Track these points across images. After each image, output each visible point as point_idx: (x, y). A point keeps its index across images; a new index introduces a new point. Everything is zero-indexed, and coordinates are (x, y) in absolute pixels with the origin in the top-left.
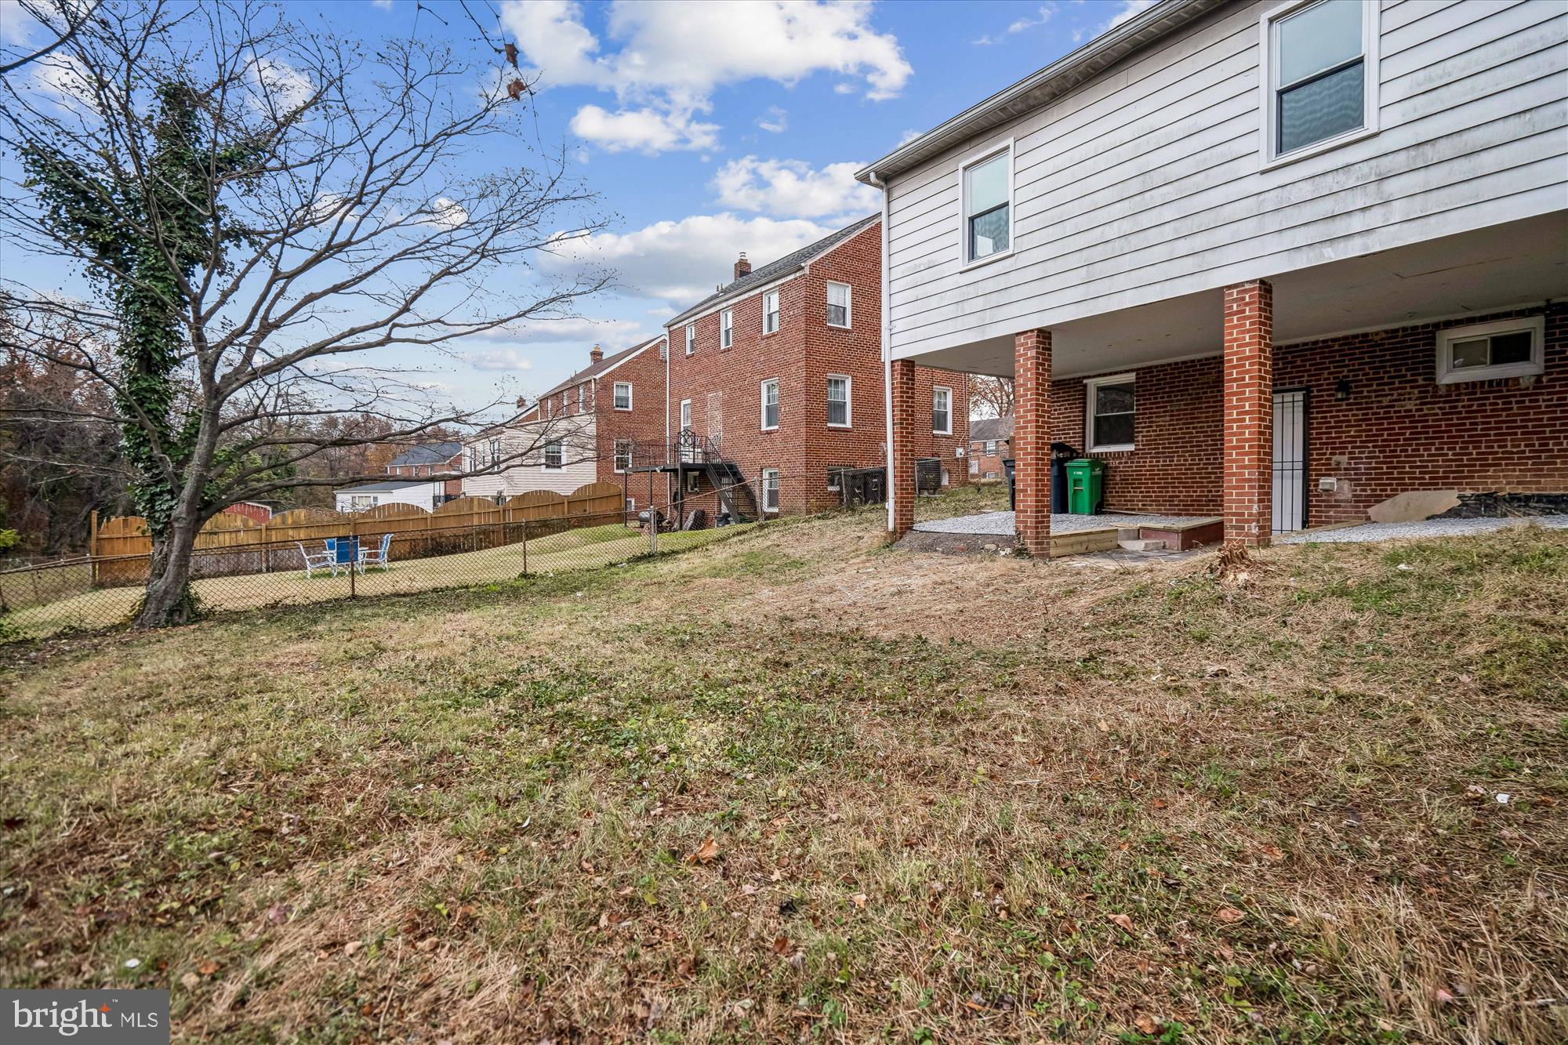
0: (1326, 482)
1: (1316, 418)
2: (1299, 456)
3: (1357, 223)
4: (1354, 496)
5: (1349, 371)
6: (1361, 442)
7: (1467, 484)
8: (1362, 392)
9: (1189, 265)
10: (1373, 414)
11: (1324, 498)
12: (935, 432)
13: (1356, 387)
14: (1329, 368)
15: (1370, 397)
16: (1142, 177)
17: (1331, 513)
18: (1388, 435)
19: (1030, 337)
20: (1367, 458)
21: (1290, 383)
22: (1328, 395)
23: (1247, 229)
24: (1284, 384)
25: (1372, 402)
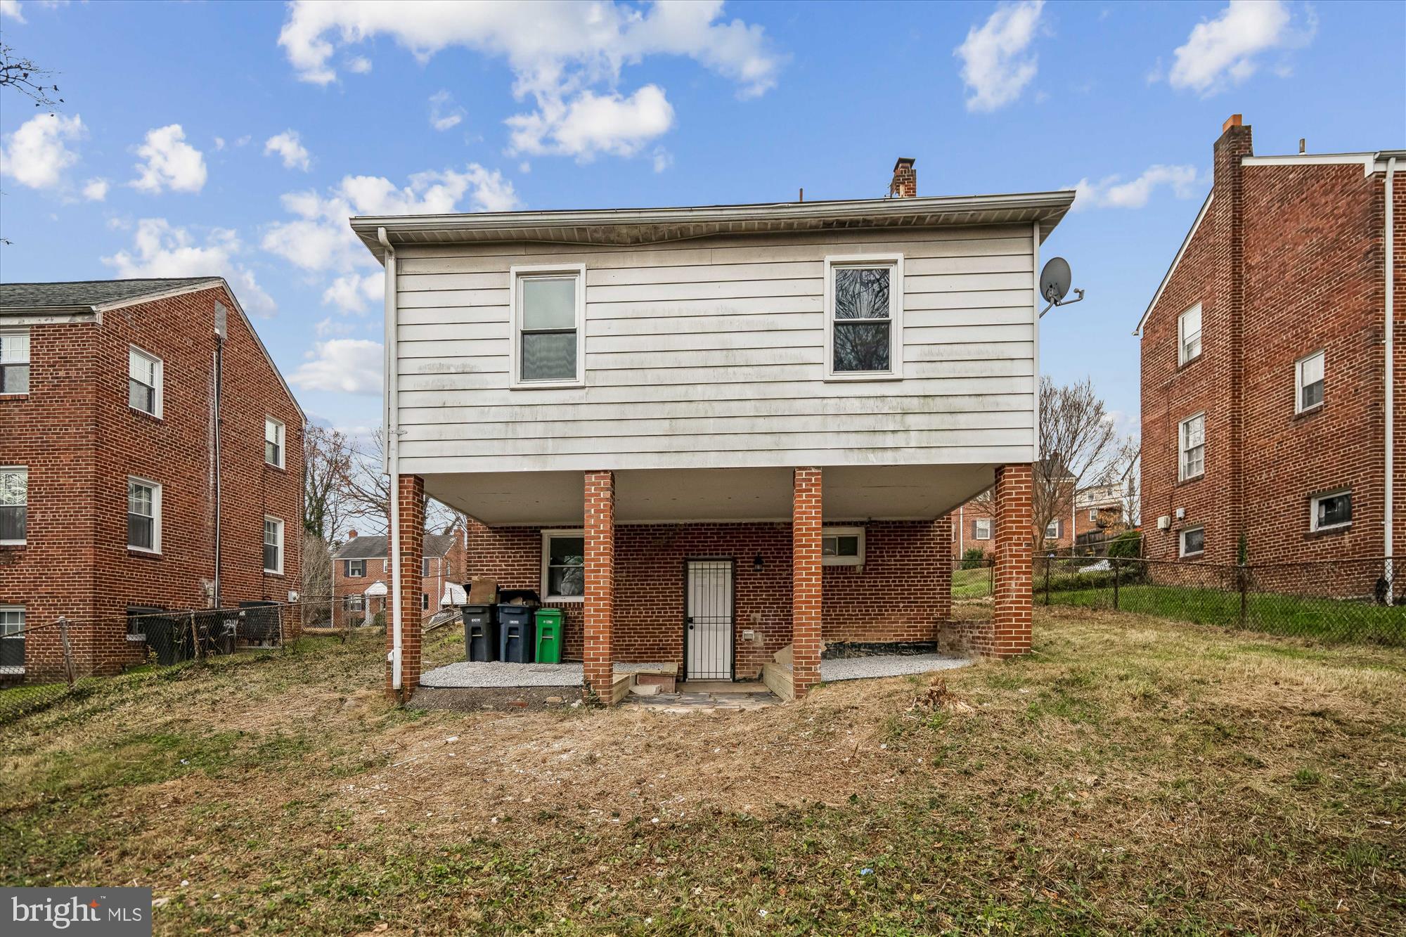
0: (748, 633)
1: (740, 583)
2: (728, 613)
3: (889, 441)
4: (765, 644)
5: (762, 549)
6: (769, 603)
7: (830, 635)
8: (770, 566)
9: (767, 441)
10: (777, 583)
11: (746, 646)
12: (266, 570)
13: (767, 562)
14: (748, 545)
15: (775, 570)
16: (725, 352)
17: (750, 658)
18: (786, 599)
19: (603, 478)
20: (773, 616)
21: (722, 554)
22: (748, 566)
23: (814, 424)
24: (706, 554)
25: (776, 575)
